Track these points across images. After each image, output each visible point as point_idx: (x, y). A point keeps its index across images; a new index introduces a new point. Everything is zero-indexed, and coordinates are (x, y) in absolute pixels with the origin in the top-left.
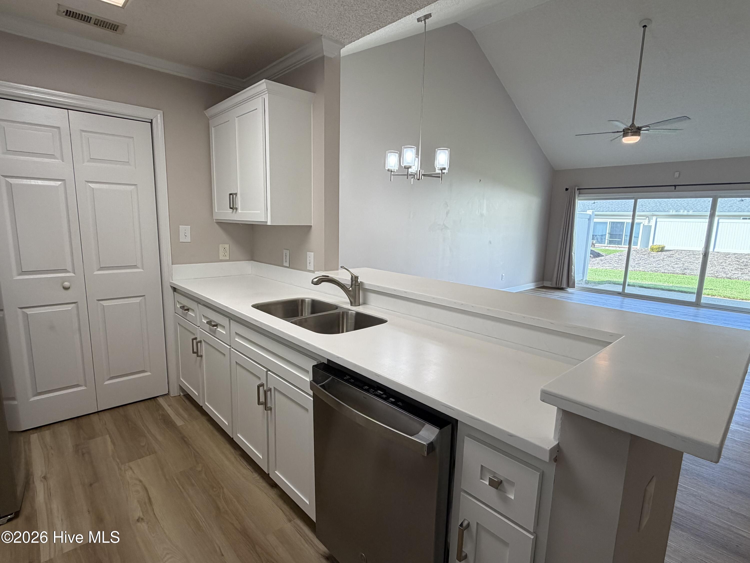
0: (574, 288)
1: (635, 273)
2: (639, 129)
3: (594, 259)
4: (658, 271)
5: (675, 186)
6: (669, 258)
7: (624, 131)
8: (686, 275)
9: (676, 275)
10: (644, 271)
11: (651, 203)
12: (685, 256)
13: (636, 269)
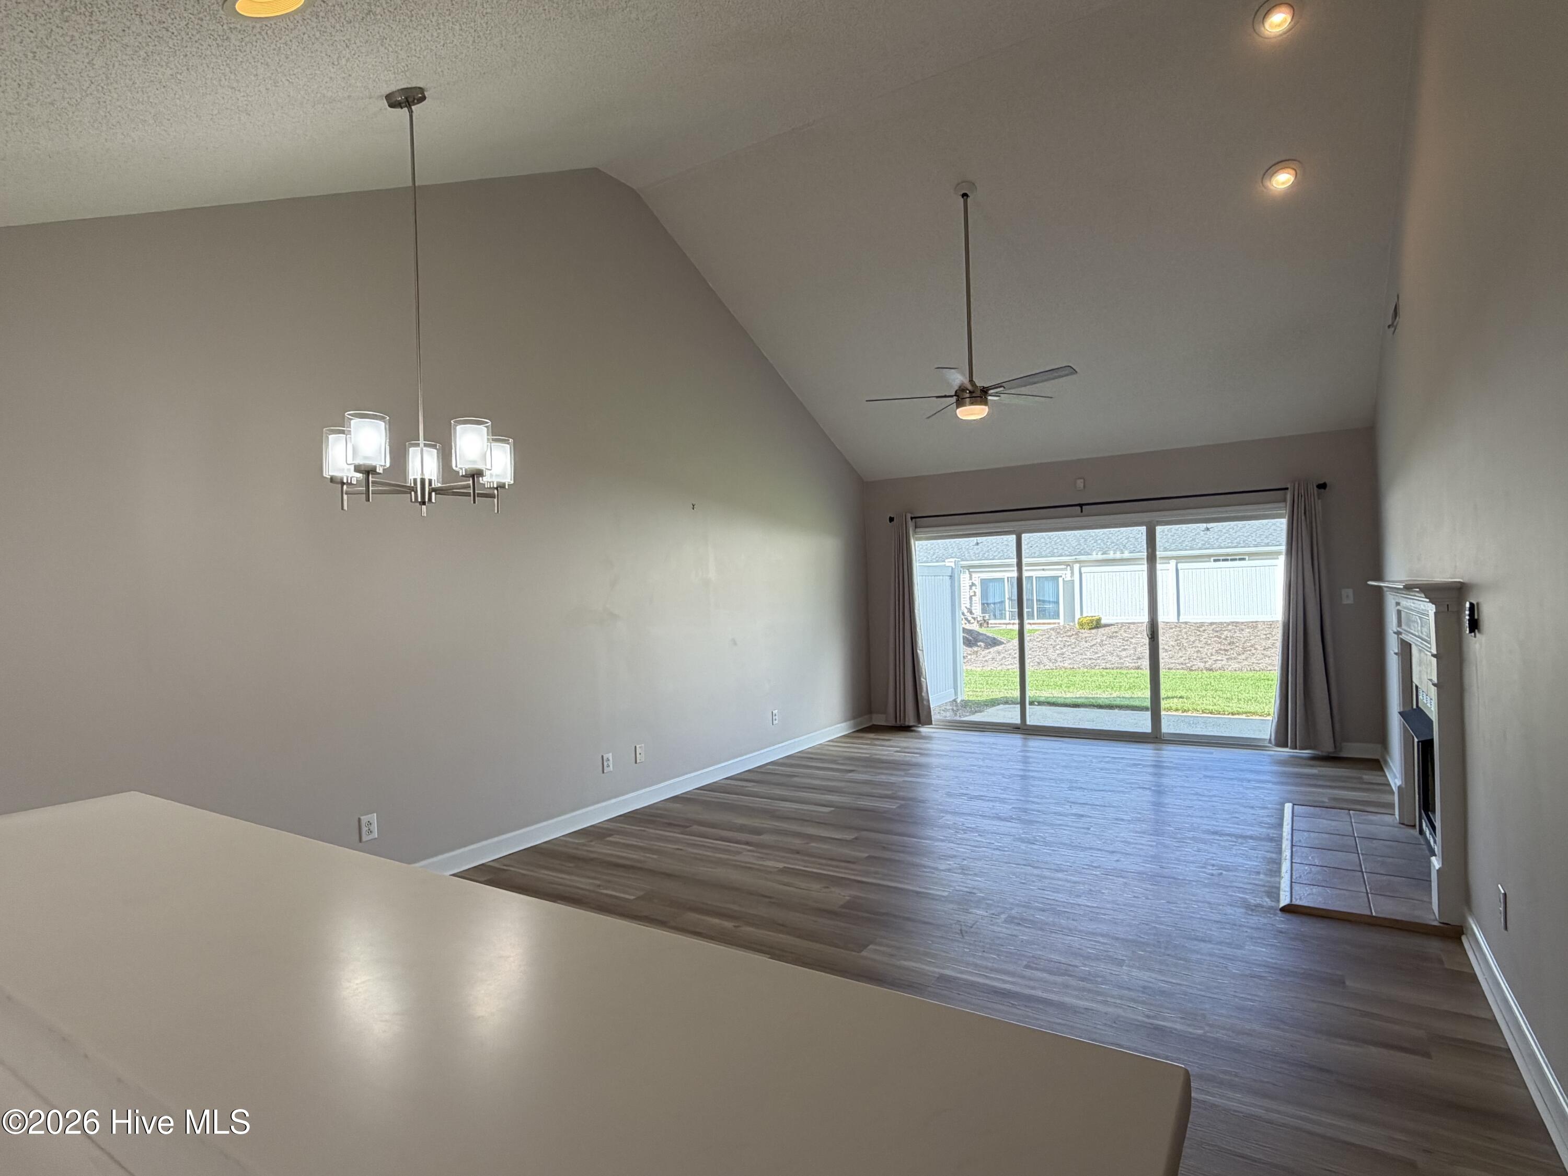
0: (931, 724)
1: (1058, 674)
2: (985, 391)
3: (987, 651)
4: (1095, 666)
5: (1081, 505)
6: (1111, 640)
7: (956, 394)
8: (1141, 669)
9: (1124, 672)
10: (1073, 668)
11: (1070, 540)
12: (1136, 634)
13: (1059, 665)
